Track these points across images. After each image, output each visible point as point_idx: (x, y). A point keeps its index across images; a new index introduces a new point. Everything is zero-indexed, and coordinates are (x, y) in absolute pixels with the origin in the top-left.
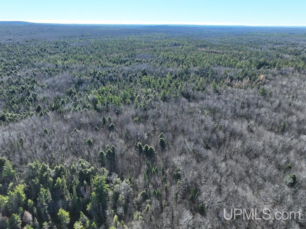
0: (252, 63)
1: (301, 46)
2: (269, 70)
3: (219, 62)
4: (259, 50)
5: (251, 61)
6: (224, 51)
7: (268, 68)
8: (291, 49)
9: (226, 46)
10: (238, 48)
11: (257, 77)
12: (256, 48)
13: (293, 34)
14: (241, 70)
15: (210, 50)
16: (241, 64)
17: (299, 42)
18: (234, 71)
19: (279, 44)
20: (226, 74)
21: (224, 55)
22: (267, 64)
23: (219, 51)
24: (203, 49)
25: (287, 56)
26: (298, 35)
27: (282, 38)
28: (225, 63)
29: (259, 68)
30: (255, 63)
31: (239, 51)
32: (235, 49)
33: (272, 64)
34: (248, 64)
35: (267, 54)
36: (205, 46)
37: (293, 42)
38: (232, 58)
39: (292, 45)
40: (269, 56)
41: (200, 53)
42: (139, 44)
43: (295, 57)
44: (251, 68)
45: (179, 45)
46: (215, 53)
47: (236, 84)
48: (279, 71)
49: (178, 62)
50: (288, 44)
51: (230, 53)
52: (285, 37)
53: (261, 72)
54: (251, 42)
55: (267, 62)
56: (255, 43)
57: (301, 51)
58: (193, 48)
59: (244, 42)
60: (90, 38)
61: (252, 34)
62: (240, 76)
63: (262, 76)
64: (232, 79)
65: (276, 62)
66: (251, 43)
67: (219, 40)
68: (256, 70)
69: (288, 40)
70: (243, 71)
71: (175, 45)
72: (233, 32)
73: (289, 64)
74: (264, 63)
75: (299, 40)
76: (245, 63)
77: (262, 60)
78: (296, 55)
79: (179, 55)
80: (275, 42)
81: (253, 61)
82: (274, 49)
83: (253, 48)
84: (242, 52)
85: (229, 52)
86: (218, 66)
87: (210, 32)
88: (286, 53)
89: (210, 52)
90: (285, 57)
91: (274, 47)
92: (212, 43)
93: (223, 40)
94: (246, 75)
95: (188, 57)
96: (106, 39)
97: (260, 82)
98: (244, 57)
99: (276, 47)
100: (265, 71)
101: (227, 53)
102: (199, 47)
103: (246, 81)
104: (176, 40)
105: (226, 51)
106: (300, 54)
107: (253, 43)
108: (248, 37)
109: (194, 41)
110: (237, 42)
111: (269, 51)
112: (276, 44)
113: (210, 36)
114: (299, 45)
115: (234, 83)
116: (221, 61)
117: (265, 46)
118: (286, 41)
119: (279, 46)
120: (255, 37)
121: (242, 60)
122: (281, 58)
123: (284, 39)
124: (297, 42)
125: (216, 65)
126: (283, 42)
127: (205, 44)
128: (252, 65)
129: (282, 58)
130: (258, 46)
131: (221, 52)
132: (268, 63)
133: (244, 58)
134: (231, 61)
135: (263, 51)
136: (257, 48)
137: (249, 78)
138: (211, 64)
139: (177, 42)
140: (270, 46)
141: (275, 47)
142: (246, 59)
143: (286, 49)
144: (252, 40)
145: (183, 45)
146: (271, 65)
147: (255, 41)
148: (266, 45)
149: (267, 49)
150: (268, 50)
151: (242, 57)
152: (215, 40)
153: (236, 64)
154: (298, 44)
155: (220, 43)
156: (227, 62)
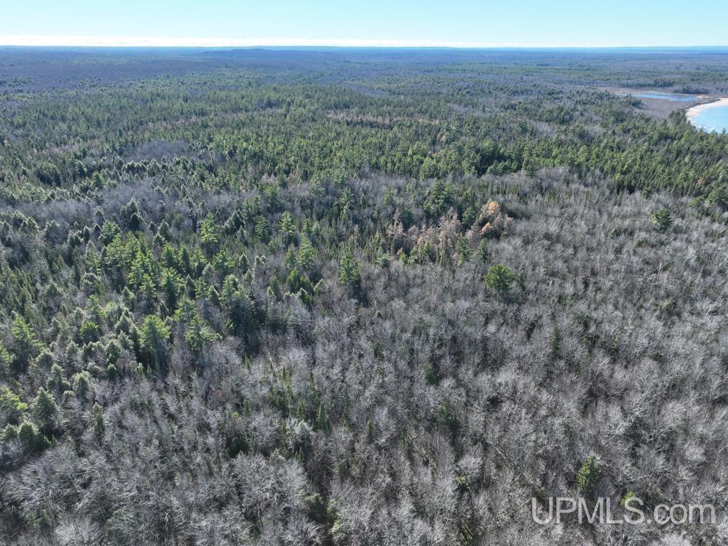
0: (462, 154)
1: (569, 98)
2: (507, 178)
3: (378, 158)
4: (478, 113)
5: (460, 150)
6: (395, 120)
7: (506, 169)
8: (548, 105)
9: (399, 105)
10: (429, 108)
11: (477, 204)
12: (471, 106)
13: (546, 65)
14: (434, 183)
15: (358, 116)
16: (434, 162)
17: (563, 88)
18: (416, 188)
19: (522, 93)
20: (391, 202)
21: (390, 135)
22: (501, 158)
23: (380, 119)
24: (341, 116)
25: (544, 127)
26: (557, 69)
27: (525, 78)
28: (392, 162)
29: (481, 171)
30: (471, 156)
31: (431, 117)
32: (421, 111)
33: (513, 156)
34: (453, 158)
35: (498, 124)
36: (347, 106)
37: (551, 86)
38: (412, 142)
39: (550, 94)
40: (504, 130)
41: (329, 130)
42: (165, 104)
43: (563, 128)
44: (462, 174)
45: (277, 104)
46: (372, 125)
47: (421, 239)
48: (532, 181)
49: (261, 162)
50: (540, 92)
51: (409, 124)
52: (532, 75)
53: (488, 187)
54: (460, 90)
55: (501, 151)
56: (468, 92)
57: (572, 110)
58: (314, 113)
59: (445, 91)
60: (20, 91)
61: (460, 67)
62: (432, 207)
63: (491, 206)
64: (408, 221)
65: (522, 150)
66: (460, 93)
67: (385, 86)
68: (476, 181)
69: (538, 82)
70: (440, 189)
71: (270, 104)
72: (418, 63)
73: (554, 154)
74: (493, 152)
75: (561, 82)
76: (445, 156)
77: (487, 144)
78: (563, 122)
79: (270, 139)
80: (512, 87)
81: (466, 150)
82: (513, 107)
83: (465, 106)
84: (437, 122)
85: (407, 121)
86: (373, 175)
87: (365, 64)
88: (540, 120)
89: (358, 123)
90: (540, 130)
91: (513, 102)
92: (366, 94)
93: (393, 86)
94: (448, 201)
95: (296, 142)
96: (72, 93)
97: (488, 224)
98: (442, 135)
99: (516, 102)
100: (497, 181)
101: (400, 125)
102: (330, 108)
103: (449, 224)
104: (275, 89)
105: (398, 118)
106: (571, 119)
107: (464, 93)
108: (451, 76)
109: (320, 90)
110: (428, 91)
111: (502, 114)
112: (515, 93)
113: (364, 75)
114: (563, 95)
115: (414, 237)
116: (383, 154)
117: (491, 100)
118: (535, 85)
119: (521, 99)
120: (469, 75)
121: (438, 147)
122: (534, 133)
123: (531, 78)
124: (558, 88)
125: (367, 170)
126: (529, 88)
127: (347, 98)
128: (465, 164)
129: (535, 135)
130: (475, 100)
131: (387, 122)
132: (503, 153)
133: (444, 138)
134: (410, 152)
135: (488, 115)
136: (473, 107)
137: (455, 217)
138: (354, 166)
139: (273, 96)
140: (503, 99)
141: (516, 100)
142: (447, 142)
143: (539, 106)
144: (462, 84)
145: (289, 104)
146: (510, 157)
147: (468, 87)
148: (494, 96)
149: (496, 107)
150: (497, 109)
151: (439, 136)
152: (375, 86)
153: (422, 162)
154: (562, 93)
155: (386, 95)
156: (399, 154)
